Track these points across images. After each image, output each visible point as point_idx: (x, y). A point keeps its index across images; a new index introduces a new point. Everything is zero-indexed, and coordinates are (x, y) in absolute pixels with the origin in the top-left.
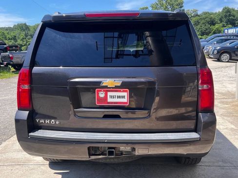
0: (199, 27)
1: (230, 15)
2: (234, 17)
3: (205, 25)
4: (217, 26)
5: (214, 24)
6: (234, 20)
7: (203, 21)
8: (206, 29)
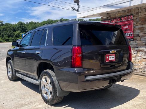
0: (6, 32)
1: (23, 27)
2: (25, 28)
3: (10, 31)
4: (17, 32)
5: (15, 31)
6: (25, 29)
7: (8, 29)
8: (11, 34)
